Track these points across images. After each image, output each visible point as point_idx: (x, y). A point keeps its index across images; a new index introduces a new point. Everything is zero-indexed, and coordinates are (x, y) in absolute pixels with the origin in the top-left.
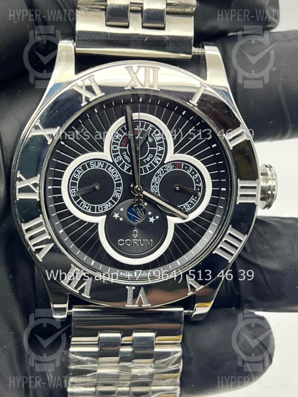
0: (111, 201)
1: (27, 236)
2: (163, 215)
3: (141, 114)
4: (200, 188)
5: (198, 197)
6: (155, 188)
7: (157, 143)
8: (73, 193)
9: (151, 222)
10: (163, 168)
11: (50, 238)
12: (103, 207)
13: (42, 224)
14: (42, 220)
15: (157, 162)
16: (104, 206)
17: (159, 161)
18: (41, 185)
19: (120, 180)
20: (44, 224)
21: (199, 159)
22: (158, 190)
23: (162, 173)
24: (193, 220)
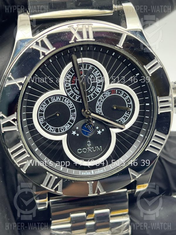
0: (69, 123)
1: (13, 157)
2: (107, 127)
3: (83, 59)
4: (131, 105)
5: (130, 112)
6: (99, 110)
8: (42, 121)
9: (99, 134)
10: (103, 95)
11: (29, 156)
12: (64, 128)
13: (23, 147)
14: (22, 145)
15: (99, 91)
16: (65, 128)
18: (18, 120)
19: (73, 107)
20: (24, 147)
21: (128, 86)
22: (101, 111)
23: (103, 99)
24: (129, 129)
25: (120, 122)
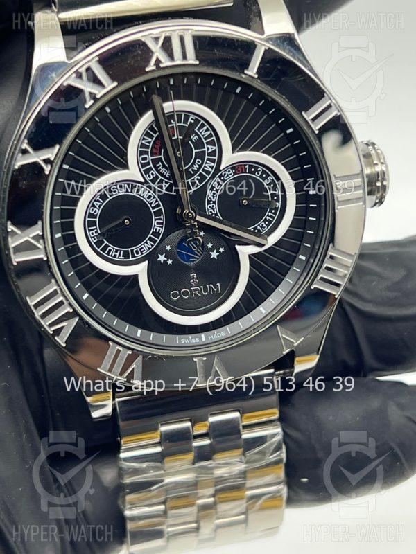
0: (150, 239)
1: (38, 314)
2: (230, 243)
3: (176, 102)
4: (277, 195)
5: (276, 209)
6: (212, 209)
7: (205, 142)
8: (94, 237)
9: (214, 258)
10: (220, 177)
11: (71, 310)
12: (140, 249)
13: (57, 293)
14: (56, 287)
15: (210, 170)
16: (142, 248)
17: (212, 167)
18: (45, 236)
19: (158, 205)
20: (59, 292)
21: (270, 155)
22: (217, 211)
23: (219, 184)
24: (274, 245)
25: (256, 231)
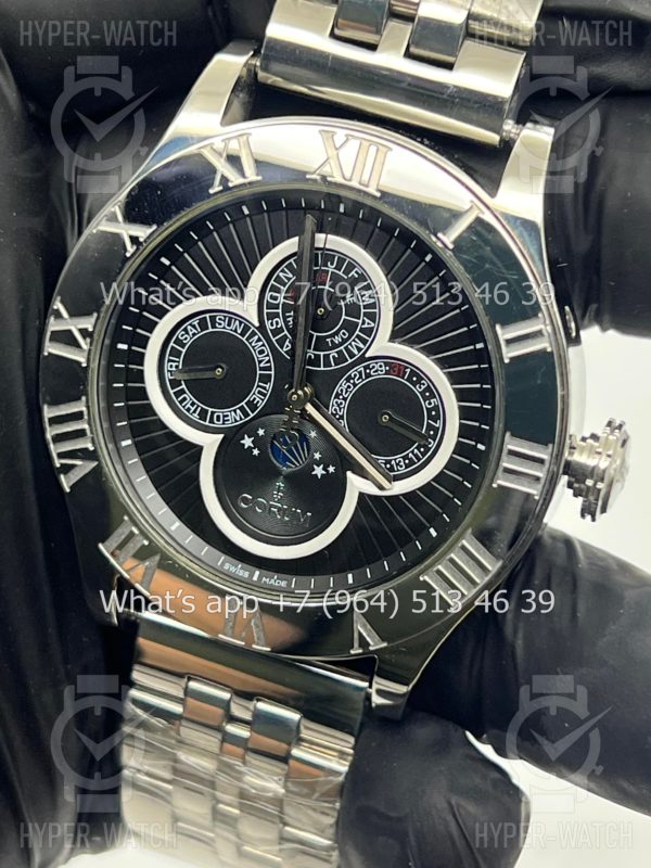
1: (50, 432)
4: (436, 429)
6: (339, 405)
7: (363, 311)
8: (171, 372)
9: (316, 475)
10: (366, 368)
11: (92, 448)
12: (224, 416)
13: (83, 417)
14: (84, 409)
15: (356, 352)
16: (227, 416)
17: (359, 349)
18: (96, 336)
19: (269, 369)
20: (86, 417)
21: (442, 369)
22: (344, 412)
23: (361, 377)
25: (388, 466)
